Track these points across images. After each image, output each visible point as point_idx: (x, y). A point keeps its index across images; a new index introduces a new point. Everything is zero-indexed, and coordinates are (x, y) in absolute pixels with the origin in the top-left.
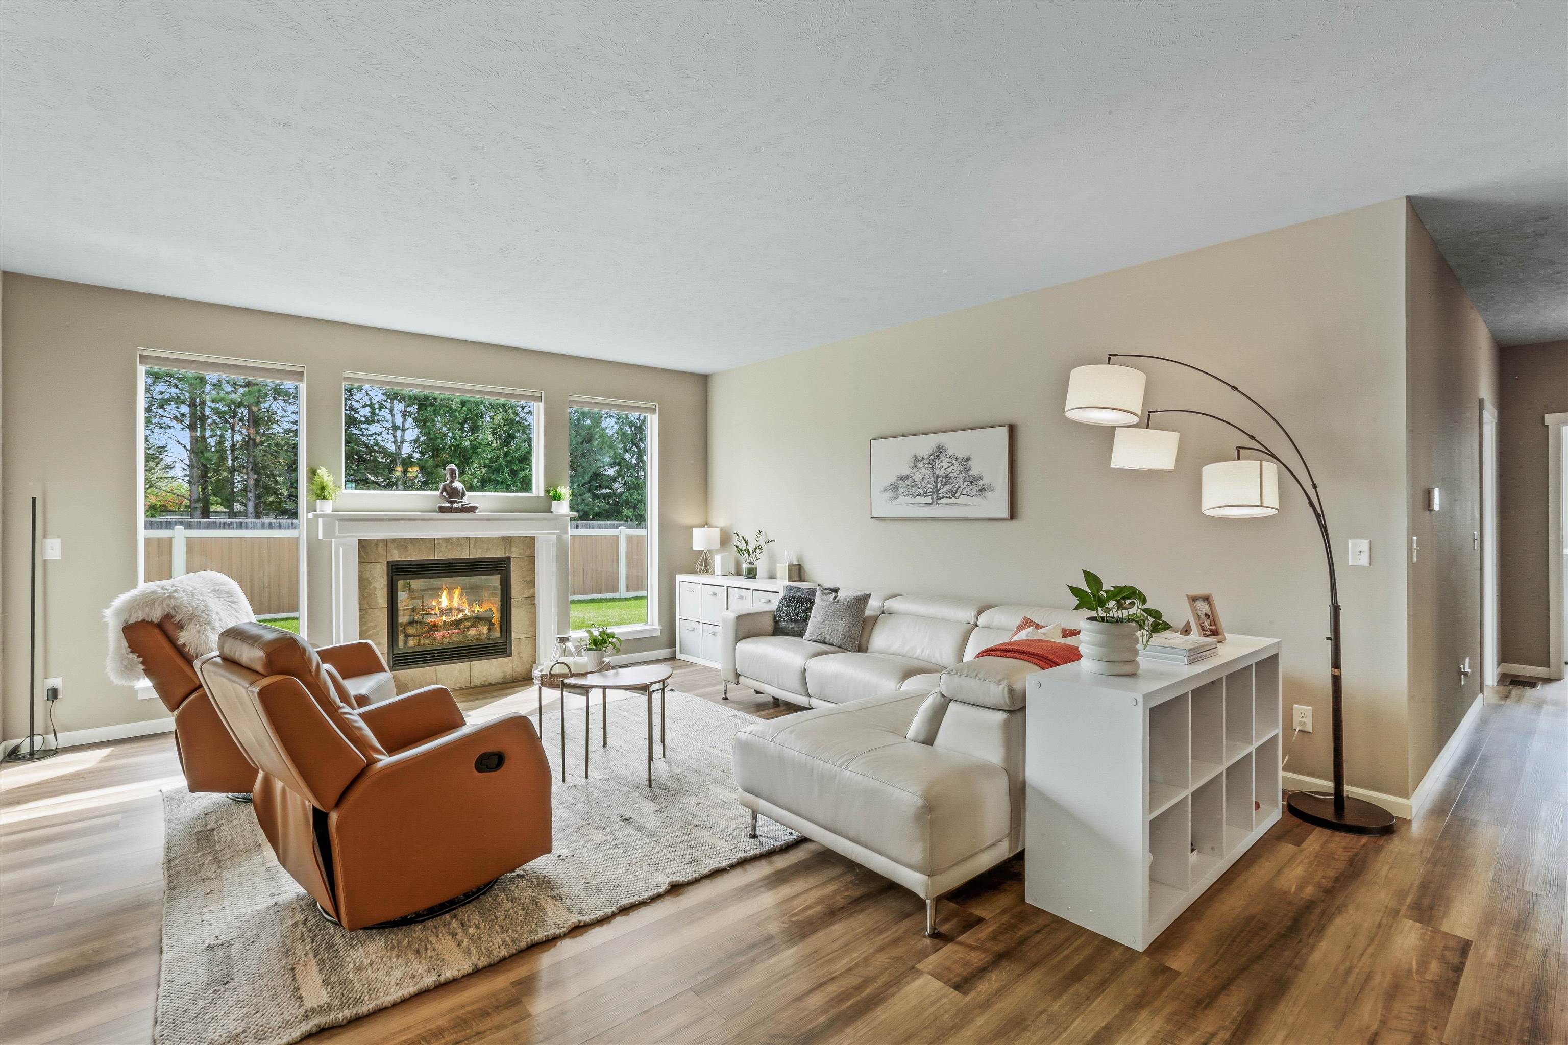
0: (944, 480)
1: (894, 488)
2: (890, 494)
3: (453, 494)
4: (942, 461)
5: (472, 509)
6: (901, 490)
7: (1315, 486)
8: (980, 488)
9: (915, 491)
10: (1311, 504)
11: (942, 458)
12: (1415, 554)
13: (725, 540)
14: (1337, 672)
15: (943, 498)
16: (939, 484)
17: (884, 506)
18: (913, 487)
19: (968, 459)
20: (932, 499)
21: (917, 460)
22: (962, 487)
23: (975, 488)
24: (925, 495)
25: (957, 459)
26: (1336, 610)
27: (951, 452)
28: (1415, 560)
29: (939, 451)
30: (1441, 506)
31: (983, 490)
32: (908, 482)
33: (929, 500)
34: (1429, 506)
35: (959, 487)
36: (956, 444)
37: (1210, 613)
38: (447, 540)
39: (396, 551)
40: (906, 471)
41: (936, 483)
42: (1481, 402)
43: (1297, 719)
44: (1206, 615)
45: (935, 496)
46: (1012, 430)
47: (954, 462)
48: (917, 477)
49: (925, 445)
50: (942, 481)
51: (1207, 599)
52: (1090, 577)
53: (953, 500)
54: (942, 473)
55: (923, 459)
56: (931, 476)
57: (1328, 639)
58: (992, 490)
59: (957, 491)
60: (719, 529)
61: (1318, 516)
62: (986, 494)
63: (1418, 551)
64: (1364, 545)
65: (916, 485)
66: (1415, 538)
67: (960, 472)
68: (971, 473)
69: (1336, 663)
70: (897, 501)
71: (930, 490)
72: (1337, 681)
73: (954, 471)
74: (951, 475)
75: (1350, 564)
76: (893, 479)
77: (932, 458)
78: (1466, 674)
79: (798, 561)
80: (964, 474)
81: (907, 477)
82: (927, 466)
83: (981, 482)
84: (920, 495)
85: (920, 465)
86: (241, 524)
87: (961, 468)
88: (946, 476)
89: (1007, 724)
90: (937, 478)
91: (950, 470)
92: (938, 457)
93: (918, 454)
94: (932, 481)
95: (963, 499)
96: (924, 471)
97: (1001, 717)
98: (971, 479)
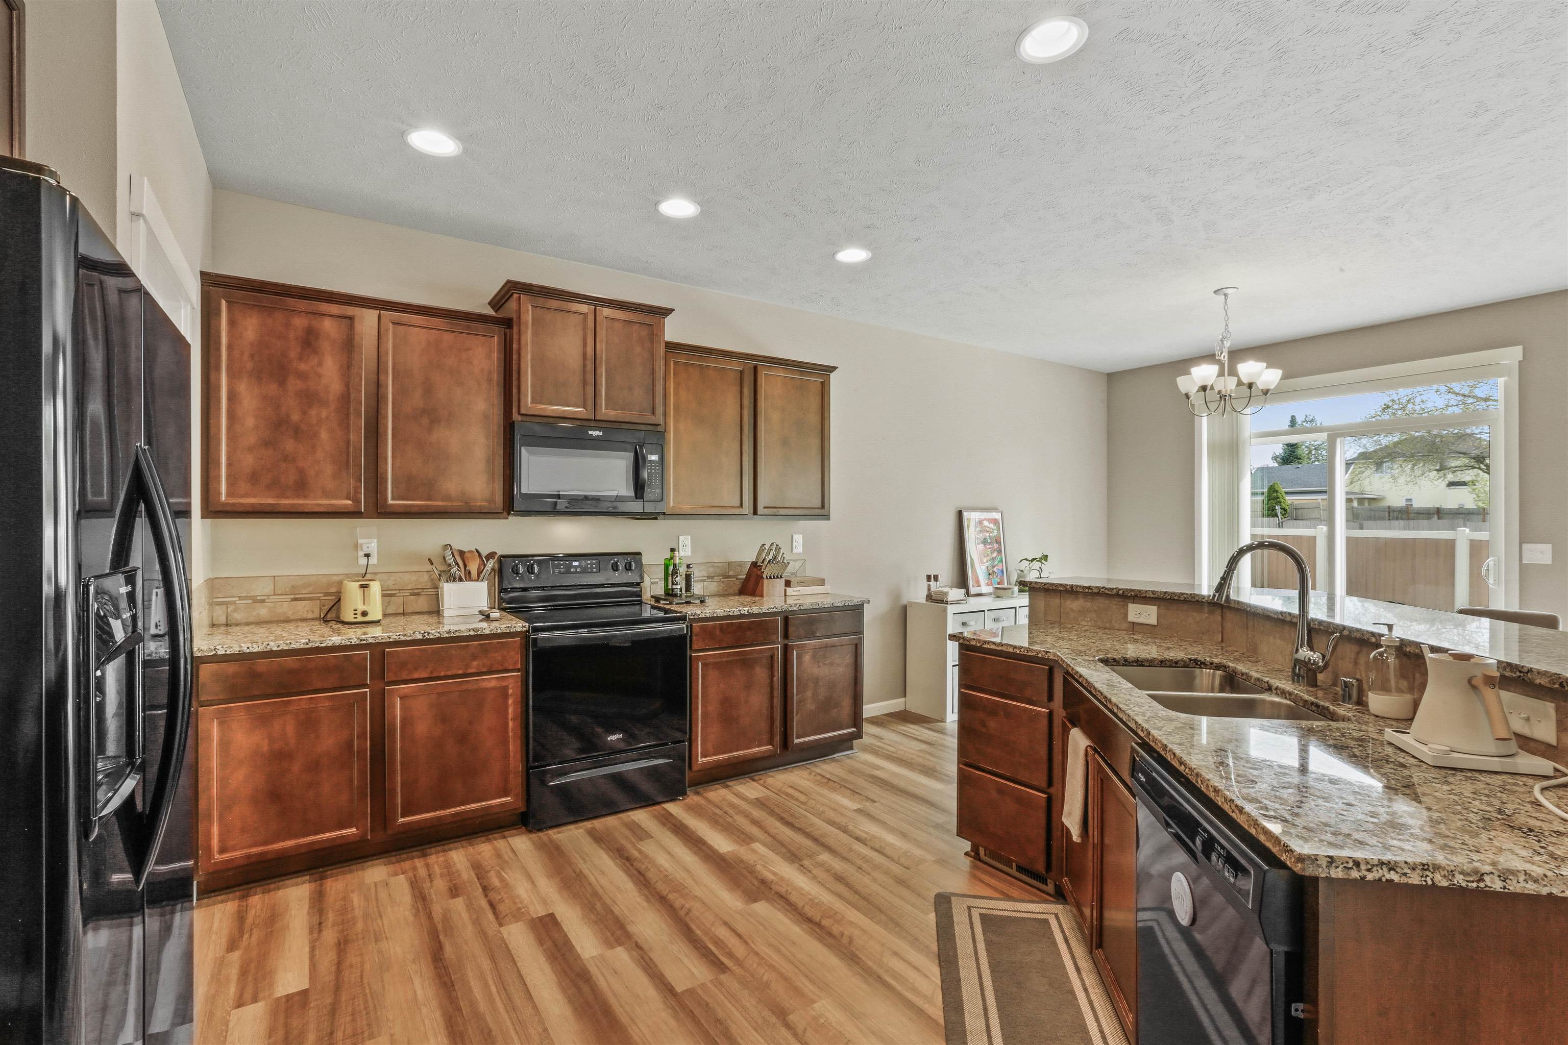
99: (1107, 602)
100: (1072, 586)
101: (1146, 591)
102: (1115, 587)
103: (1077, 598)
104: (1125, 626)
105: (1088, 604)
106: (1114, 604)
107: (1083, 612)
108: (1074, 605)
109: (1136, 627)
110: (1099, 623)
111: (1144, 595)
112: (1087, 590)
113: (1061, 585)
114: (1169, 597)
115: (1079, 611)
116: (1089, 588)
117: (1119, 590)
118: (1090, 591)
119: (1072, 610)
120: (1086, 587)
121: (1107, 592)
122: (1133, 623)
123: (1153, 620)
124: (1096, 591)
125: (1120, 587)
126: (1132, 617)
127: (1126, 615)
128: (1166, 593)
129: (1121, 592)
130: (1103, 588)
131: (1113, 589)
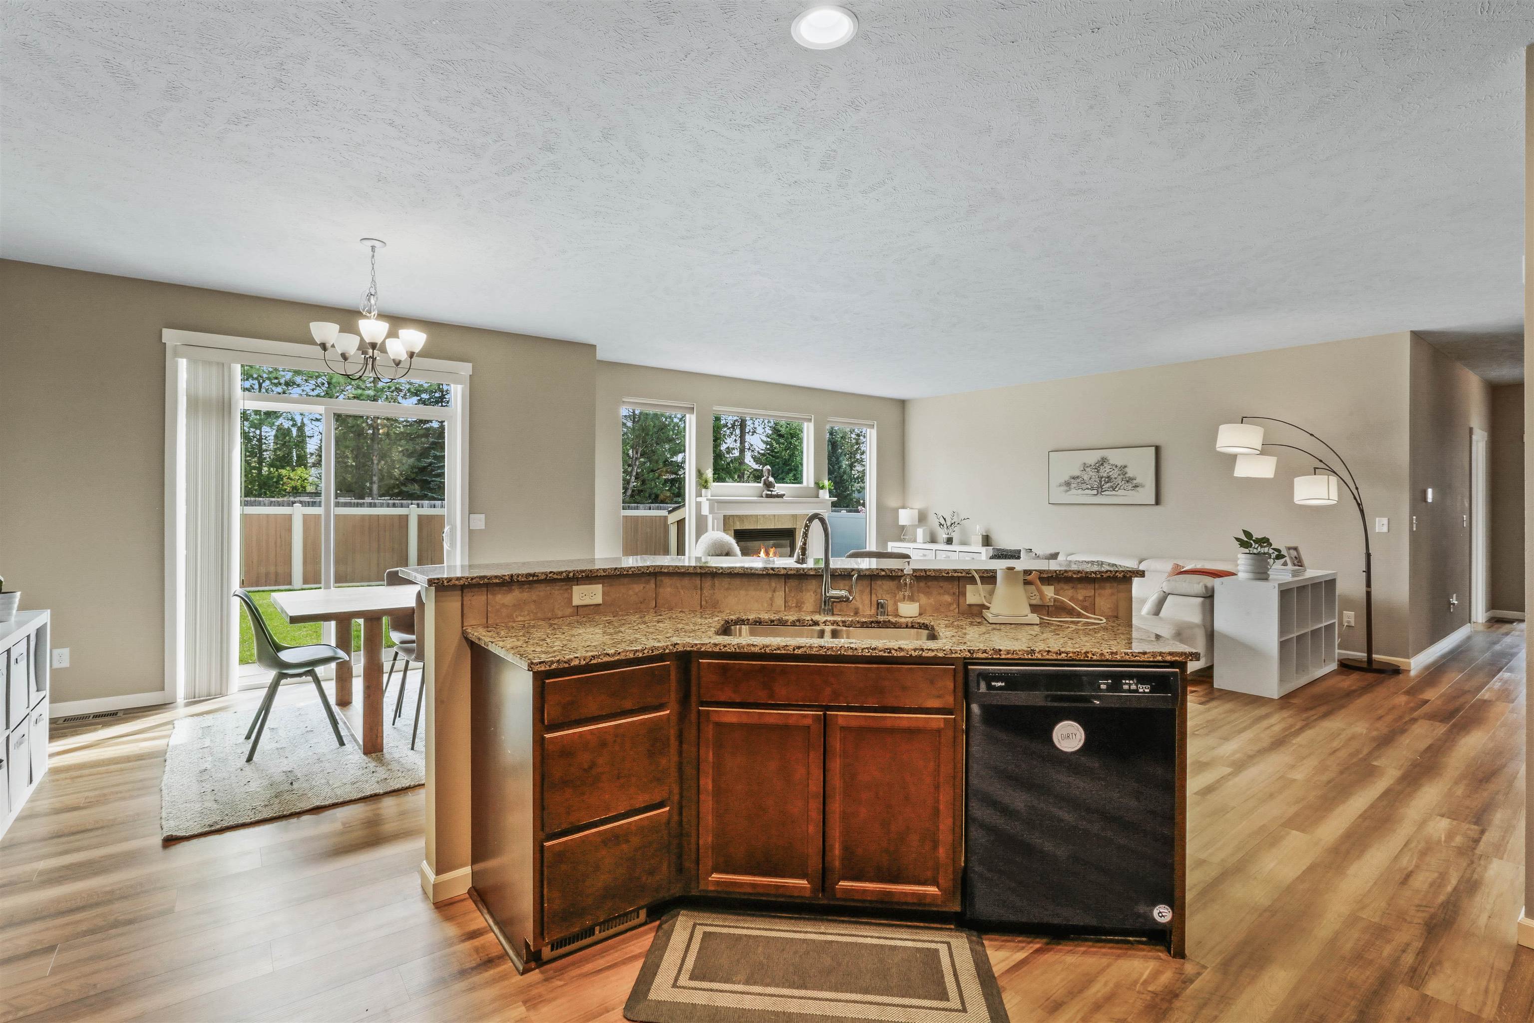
0: (1107, 479)
1: (1068, 484)
2: (1065, 488)
3: (768, 485)
4: (1105, 467)
5: (782, 496)
6: (1073, 486)
7: (1357, 488)
8: (1134, 485)
9: (1084, 486)
10: (1355, 498)
11: (1105, 465)
12: (1415, 526)
13: (922, 518)
14: (1369, 589)
15: (1106, 491)
16: (1103, 483)
17: (1060, 495)
18: (1082, 483)
19: (1125, 467)
20: (1098, 491)
21: (1085, 466)
22: (1121, 484)
23: (1130, 486)
24: (1092, 489)
25: (1116, 466)
26: (1368, 556)
27: (1111, 462)
28: (1415, 529)
29: (1103, 461)
30: (1433, 499)
31: (1136, 486)
32: (1079, 480)
33: (1095, 492)
34: (1424, 498)
35: (1118, 484)
36: (1116, 457)
37: (1297, 556)
38: (764, 516)
39: (738, 523)
40: (1077, 473)
41: (1101, 481)
42: (1471, 430)
43: (1345, 619)
44: (1296, 557)
45: (1100, 490)
46: (1158, 449)
47: (1114, 468)
48: (1086, 477)
49: (1092, 457)
50: (1105, 480)
51: (1296, 549)
52: (1246, 533)
53: (1114, 493)
54: (1105, 475)
55: (1091, 466)
56: (1097, 477)
57: (1364, 571)
58: (1143, 486)
59: (1116, 487)
60: (917, 510)
61: (1359, 505)
62: (1138, 489)
63: (1416, 524)
64: (1385, 521)
65: (1085, 483)
66: (1414, 517)
67: (1119, 475)
68: (1127, 475)
69: (1369, 584)
70: (1069, 493)
71: (1096, 486)
72: (1369, 594)
73: (1114, 474)
74: (1112, 476)
75: (1377, 531)
76: (1067, 478)
77: (1097, 465)
78: (1454, 604)
79: (986, 532)
80: (1122, 476)
81: (1078, 477)
82: (1093, 470)
83: (1135, 482)
84: (1088, 489)
85: (1088, 469)
86: (371, 503)
87: (1120, 472)
88: (1108, 477)
89: (1203, 604)
90: (1102, 478)
91: (1111, 474)
92: (1102, 464)
93: (1086, 463)
94: (1098, 480)
95: (1121, 492)
96: (1091, 473)
97: (1200, 600)
98: (1128, 479)
99: (548, 588)
100: (512, 576)
101: (597, 570)
102: (563, 570)
103: (510, 591)
104: (569, 611)
105: (525, 595)
106: (557, 591)
107: (518, 606)
108: (506, 599)
109: (581, 610)
110: (539, 615)
111: (596, 574)
112: (531, 578)
113: (496, 577)
114: (619, 573)
115: (514, 605)
116: (534, 575)
117: (570, 572)
118: (535, 578)
119: (504, 605)
120: (529, 575)
121: (555, 576)
122: (577, 606)
123: (598, 599)
124: (543, 577)
125: (570, 569)
126: (576, 601)
127: (570, 599)
128: (616, 569)
129: (571, 574)
130: (551, 572)
131: (562, 572)
